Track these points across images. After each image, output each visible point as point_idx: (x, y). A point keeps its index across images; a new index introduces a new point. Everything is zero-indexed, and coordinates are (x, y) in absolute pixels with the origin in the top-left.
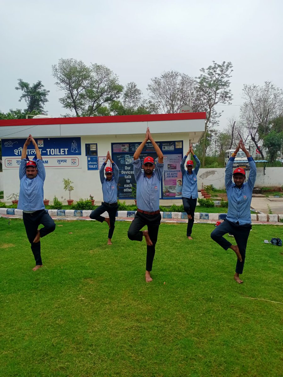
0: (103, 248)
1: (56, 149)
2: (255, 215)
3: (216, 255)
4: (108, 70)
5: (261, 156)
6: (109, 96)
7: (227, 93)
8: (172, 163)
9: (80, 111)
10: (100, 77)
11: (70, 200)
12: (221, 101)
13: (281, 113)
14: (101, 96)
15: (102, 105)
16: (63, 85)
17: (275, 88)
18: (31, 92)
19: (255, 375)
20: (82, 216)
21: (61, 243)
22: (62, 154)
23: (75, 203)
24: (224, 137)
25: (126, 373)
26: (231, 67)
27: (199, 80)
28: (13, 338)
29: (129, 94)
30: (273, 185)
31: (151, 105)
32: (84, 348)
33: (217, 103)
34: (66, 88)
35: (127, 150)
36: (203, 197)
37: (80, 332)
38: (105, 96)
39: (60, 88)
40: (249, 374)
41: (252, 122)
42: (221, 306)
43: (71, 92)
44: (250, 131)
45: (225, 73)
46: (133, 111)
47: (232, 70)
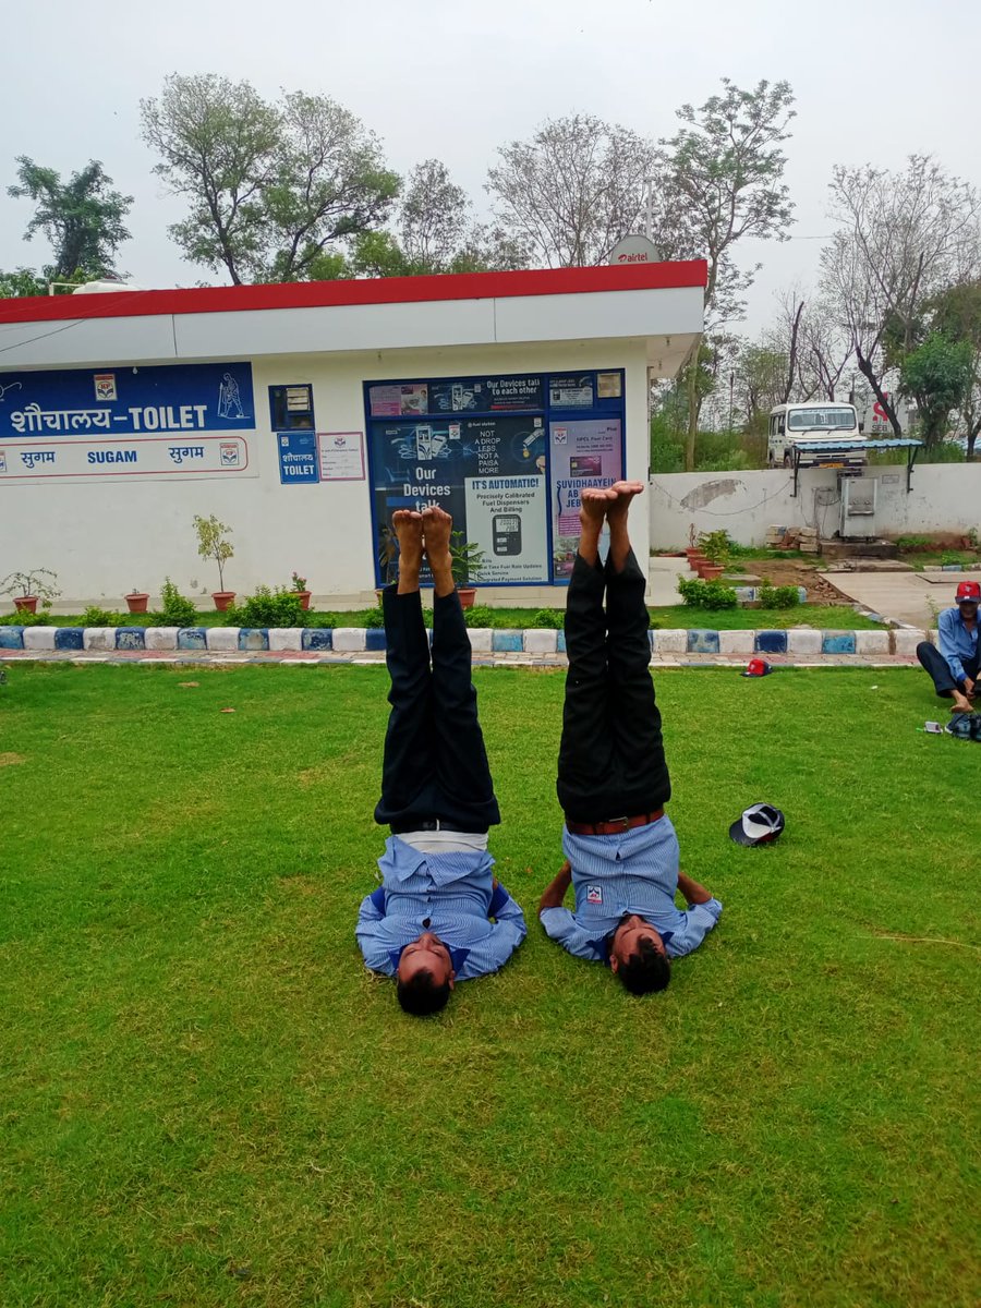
0: (347, 762)
1: (162, 409)
2: (885, 633)
3: (755, 782)
4: (344, 117)
5: (890, 429)
6: (350, 214)
7: (773, 198)
8: (586, 454)
9: (248, 269)
10: (314, 143)
11: (223, 593)
12: (752, 229)
13: (963, 271)
14: (321, 213)
15: (324, 246)
16: (180, 174)
17: (945, 180)
18: (64, 204)
19: (943, 1239)
20: (268, 649)
21: (193, 748)
22: (184, 425)
23: (240, 604)
24: (761, 361)
25: (449, 1243)
26: (787, 102)
27: (672, 152)
28: (15, 1114)
29: (423, 207)
30: (939, 529)
31: (503, 246)
32: (286, 1148)
33: (737, 235)
34: (191, 185)
35: (421, 407)
36: (696, 573)
37: (269, 1084)
38: (336, 216)
39: (172, 187)
40: (919, 1233)
41: (862, 307)
42: (792, 968)
43: (210, 199)
44: (853, 339)
45: (766, 125)
46: (438, 269)
47: (792, 114)
